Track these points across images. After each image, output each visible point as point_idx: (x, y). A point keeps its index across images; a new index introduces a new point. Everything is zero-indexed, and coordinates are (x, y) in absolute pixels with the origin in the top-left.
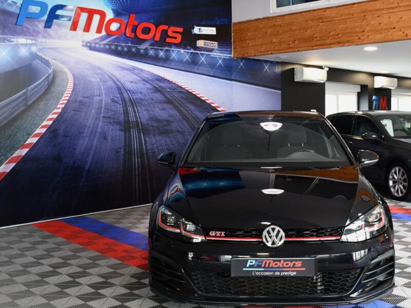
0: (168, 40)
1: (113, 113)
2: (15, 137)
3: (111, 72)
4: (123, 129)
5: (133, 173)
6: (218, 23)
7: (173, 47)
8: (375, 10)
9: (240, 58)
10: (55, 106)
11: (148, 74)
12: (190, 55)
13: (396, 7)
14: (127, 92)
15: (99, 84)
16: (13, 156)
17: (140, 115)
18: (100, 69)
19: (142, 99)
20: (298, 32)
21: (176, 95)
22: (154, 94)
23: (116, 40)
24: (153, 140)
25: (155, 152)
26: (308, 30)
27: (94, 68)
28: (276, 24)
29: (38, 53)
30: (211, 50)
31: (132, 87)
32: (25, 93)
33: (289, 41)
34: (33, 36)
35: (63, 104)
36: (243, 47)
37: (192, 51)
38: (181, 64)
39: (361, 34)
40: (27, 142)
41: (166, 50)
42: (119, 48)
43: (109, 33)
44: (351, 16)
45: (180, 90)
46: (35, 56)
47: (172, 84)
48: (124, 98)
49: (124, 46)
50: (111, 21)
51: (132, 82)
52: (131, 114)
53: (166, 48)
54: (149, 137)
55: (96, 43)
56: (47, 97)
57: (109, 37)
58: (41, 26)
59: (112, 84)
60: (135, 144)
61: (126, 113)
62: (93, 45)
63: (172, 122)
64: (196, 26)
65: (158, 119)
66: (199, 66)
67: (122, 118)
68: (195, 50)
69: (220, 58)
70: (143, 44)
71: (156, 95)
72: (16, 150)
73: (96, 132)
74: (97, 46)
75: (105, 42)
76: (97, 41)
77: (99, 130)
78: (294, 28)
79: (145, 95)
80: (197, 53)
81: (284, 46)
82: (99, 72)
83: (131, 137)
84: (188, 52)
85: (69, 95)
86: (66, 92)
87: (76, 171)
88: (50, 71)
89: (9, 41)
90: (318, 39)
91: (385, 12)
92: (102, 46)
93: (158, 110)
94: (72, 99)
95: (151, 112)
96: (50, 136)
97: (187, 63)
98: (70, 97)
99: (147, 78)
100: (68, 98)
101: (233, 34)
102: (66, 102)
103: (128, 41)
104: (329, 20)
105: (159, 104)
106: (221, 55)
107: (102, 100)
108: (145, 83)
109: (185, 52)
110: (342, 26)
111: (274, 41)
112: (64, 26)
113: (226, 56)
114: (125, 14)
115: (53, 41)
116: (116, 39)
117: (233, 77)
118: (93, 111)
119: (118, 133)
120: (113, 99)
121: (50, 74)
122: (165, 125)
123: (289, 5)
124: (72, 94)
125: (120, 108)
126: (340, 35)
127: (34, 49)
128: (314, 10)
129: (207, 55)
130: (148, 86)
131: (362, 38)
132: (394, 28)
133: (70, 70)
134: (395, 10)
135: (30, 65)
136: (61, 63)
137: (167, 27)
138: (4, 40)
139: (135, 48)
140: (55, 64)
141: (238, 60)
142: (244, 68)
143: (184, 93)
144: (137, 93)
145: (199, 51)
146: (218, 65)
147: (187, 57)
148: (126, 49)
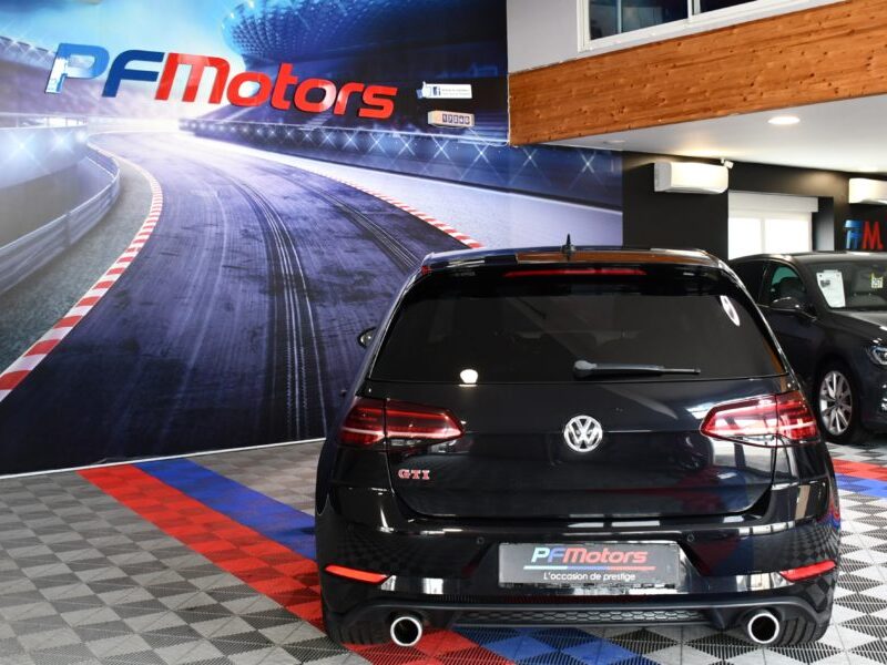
0: (363, 112)
1: (246, 259)
2: (44, 306)
3: (242, 178)
4: (267, 289)
5: (289, 376)
6: (476, 75)
7: (376, 126)
8: (773, 39)
9: (526, 145)
10: (124, 246)
11: (319, 182)
12: (414, 141)
13: (816, 31)
15: (216, 203)
16: (40, 341)
17: (304, 262)
18: (218, 174)
19: (307, 231)
20: (627, 89)
21: (382, 222)
22: (332, 221)
23: (251, 116)
24: (333, 311)
25: (336, 336)
26: (648, 85)
27: (205, 171)
28: (589, 73)
29: (89, 145)
30: (461, 131)
31: (287, 207)
32: (65, 221)
33: (613, 108)
34: (81, 112)
35: (140, 241)
36: (527, 123)
37: (418, 133)
38: (393, 162)
39: (749, 90)
40: (68, 315)
41: (361, 132)
42: (259, 131)
43: (237, 102)
44: (729, 54)
45: (390, 211)
46: (83, 151)
47: (373, 201)
48: (268, 228)
49: (268, 126)
50: (239, 80)
51: (285, 198)
52: (285, 262)
53: (360, 129)
54: (324, 307)
55: (209, 123)
56: (107, 229)
57: (237, 110)
58: (96, 92)
59: (243, 202)
60: (293, 319)
61: (274, 258)
62: (203, 126)
63: (374, 276)
64: (427, 82)
65: (343, 271)
66: (433, 163)
67: (264, 268)
68: (426, 132)
69: (482, 147)
70: (310, 123)
71: (339, 222)
72: (47, 330)
73: (209, 297)
74: (212, 127)
75: (228, 120)
76: (211, 119)
77: (217, 291)
78: (622, 81)
79: (315, 223)
80: (429, 138)
81: (604, 119)
82: (216, 178)
83: (284, 306)
84: (409, 136)
85: (154, 224)
86: (148, 219)
87: (167, 372)
88: (115, 179)
89: (32, 124)
90: (666, 102)
91: (794, 42)
92: (222, 128)
93: (342, 251)
94: (159, 232)
95: (327, 257)
96: (116, 304)
97: (407, 157)
98: (156, 228)
99: (318, 189)
100: (151, 230)
101: (509, 97)
102: (147, 237)
103: (278, 117)
104: (688, 62)
105: (343, 240)
106: (484, 139)
107: (222, 234)
108: (314, 199)
109: (402, 135)
110: (711, 74)
111: (584, 108)
112: (143, 91)
113: (496, 141)
114: (271, 65)
115: (119, 120)
116: (251, 112)
117: (511, 184)
118: (204, 254)
119: (256, 298)
120: (246, 231)
121: (113, 185)
122: (358, 283)
123: (617, 33)
124: (159, 222)
125: (260, 249)
126: (707, 94)
127: (82, 137)
128: (659, 43)
129: (451, 140)
130: (321, 204)
131: (750, 98)
132: (812, 75)
133: (155, 175)
134: (814, 37)
135: (75, 167)
136: (137, 163)
137: (363, 85)
138: (22, 121)
139: (292, 131)
140: (125, 165)
141: (522, 150)
142: (535, 165)
143: (401, 218)
144: (296, 219)
145: (433, 132)
146: (476, 160)
147: (407, 145)
148: (272, 133)
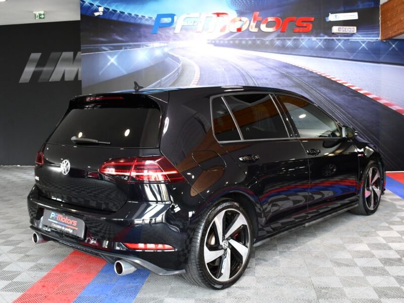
0: (296, 30)
3: (235, 62)
6: (361, 6)
7: (303, 35)
9: (391, 40)
11: (273, 62)
12: (324, 42)
14: (251, 78)
15: (224, 73)
18: (225, 61)
19: (267, 84)
21: (306, 79)
22: (280, 79)
23: (239, 36)
27: (219, 60)
29: (169, 53)
30: (352, 35)
31: (257, 74)
32: (160, 83)
34: (166, 40)
37: (326, 37)
38: (312, 52)
41: (295, 39)
42: (244, 42)
43: (233, 31)
45: (310, 74)
46: (167, 55)
47: (301, 70)
48: (248, 83)
49: (248, 40)
51: (256, 70)
55: (221, 40)
57: (233, 34)
58: (172, 32)
59: (236, 72)
62: (217, 42)
64: (331, 13)
66: (335, 51)
68: (330, 36)
69: (363, 42)
70: (268, 37)
71: (283, 80)
74: (222, 42)
75: (229, 38)
76: (221, 39)
79: (271, 81)
80: (333, 40)
82: (223, 63)
84: (321, 40)
85: (196, 83)
86: (194, 81)
88: (180, 65)
89: (147, 46)
92: (226, 42)
97: (320, 49)
99: (273, 66)
101: (380, 16)
103: (252, 35)
106: (365, 38)
108: (271, 70)
109: (317, 39)
112: (191, 30)
115: (181, 42)
116: (239, 34)
117: (381, 60)
121: (179, 68)
127: (166, 50)
129: (345, 40)
130: (274, 72)
133: (197, 63)
135: (163, 62)
136: (189, 59)
137: (296, 17)
138: (143, 46)
139: (260, 41)
140: (184, 60)
141: (388, 42)
142: (397, 49)
143: (316, 77)
144: (262, 79)
145: (334, 37)
146: (360, 49)
147: (320, 44)
148: (250, 42)
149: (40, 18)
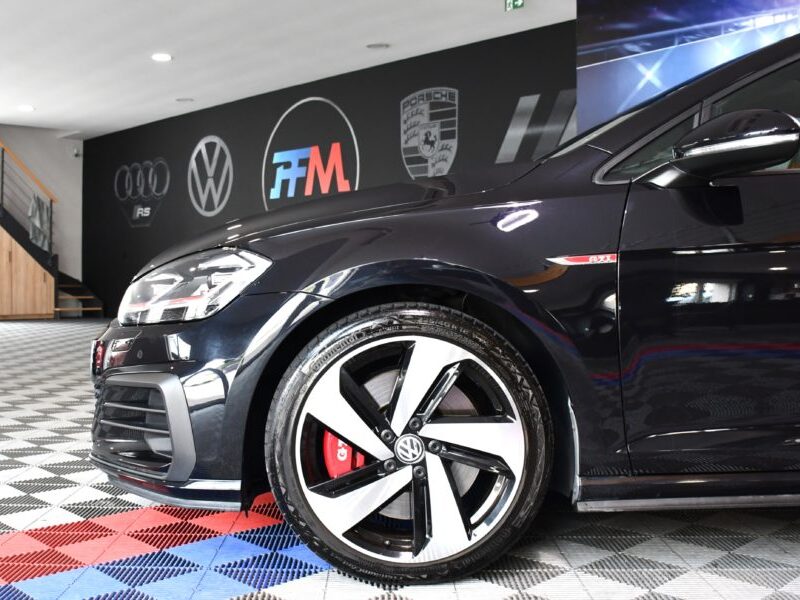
138: (727, 28)
149: (515, 7)
